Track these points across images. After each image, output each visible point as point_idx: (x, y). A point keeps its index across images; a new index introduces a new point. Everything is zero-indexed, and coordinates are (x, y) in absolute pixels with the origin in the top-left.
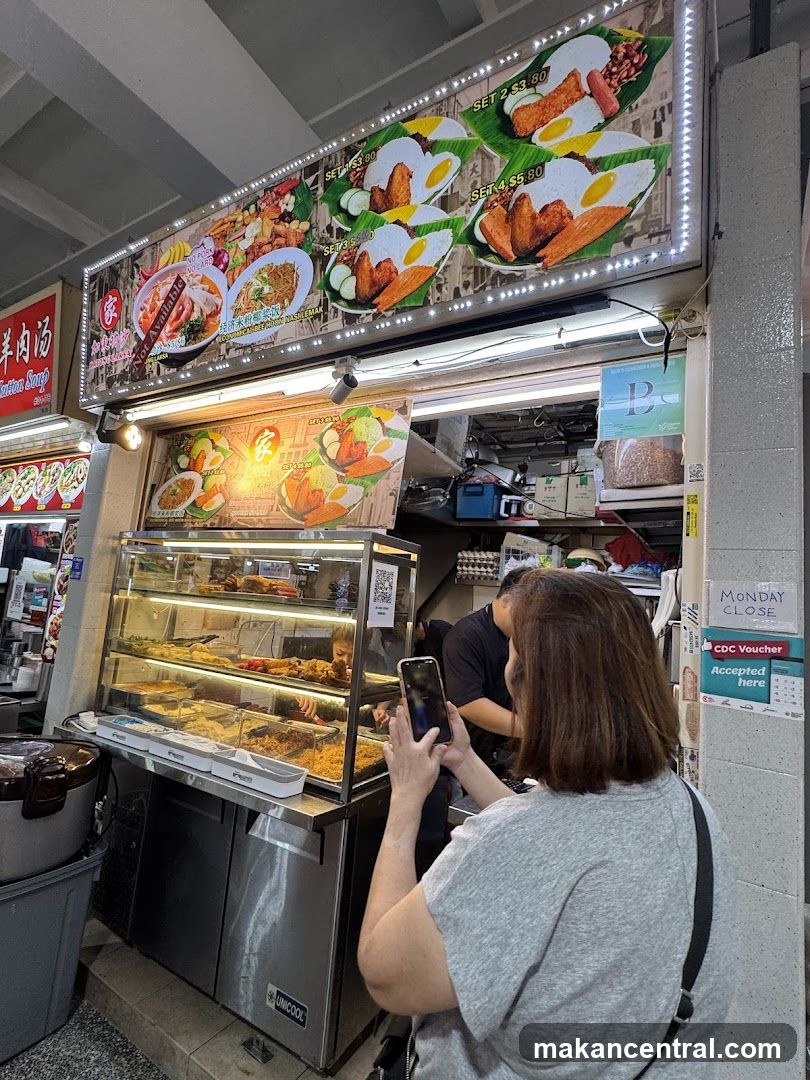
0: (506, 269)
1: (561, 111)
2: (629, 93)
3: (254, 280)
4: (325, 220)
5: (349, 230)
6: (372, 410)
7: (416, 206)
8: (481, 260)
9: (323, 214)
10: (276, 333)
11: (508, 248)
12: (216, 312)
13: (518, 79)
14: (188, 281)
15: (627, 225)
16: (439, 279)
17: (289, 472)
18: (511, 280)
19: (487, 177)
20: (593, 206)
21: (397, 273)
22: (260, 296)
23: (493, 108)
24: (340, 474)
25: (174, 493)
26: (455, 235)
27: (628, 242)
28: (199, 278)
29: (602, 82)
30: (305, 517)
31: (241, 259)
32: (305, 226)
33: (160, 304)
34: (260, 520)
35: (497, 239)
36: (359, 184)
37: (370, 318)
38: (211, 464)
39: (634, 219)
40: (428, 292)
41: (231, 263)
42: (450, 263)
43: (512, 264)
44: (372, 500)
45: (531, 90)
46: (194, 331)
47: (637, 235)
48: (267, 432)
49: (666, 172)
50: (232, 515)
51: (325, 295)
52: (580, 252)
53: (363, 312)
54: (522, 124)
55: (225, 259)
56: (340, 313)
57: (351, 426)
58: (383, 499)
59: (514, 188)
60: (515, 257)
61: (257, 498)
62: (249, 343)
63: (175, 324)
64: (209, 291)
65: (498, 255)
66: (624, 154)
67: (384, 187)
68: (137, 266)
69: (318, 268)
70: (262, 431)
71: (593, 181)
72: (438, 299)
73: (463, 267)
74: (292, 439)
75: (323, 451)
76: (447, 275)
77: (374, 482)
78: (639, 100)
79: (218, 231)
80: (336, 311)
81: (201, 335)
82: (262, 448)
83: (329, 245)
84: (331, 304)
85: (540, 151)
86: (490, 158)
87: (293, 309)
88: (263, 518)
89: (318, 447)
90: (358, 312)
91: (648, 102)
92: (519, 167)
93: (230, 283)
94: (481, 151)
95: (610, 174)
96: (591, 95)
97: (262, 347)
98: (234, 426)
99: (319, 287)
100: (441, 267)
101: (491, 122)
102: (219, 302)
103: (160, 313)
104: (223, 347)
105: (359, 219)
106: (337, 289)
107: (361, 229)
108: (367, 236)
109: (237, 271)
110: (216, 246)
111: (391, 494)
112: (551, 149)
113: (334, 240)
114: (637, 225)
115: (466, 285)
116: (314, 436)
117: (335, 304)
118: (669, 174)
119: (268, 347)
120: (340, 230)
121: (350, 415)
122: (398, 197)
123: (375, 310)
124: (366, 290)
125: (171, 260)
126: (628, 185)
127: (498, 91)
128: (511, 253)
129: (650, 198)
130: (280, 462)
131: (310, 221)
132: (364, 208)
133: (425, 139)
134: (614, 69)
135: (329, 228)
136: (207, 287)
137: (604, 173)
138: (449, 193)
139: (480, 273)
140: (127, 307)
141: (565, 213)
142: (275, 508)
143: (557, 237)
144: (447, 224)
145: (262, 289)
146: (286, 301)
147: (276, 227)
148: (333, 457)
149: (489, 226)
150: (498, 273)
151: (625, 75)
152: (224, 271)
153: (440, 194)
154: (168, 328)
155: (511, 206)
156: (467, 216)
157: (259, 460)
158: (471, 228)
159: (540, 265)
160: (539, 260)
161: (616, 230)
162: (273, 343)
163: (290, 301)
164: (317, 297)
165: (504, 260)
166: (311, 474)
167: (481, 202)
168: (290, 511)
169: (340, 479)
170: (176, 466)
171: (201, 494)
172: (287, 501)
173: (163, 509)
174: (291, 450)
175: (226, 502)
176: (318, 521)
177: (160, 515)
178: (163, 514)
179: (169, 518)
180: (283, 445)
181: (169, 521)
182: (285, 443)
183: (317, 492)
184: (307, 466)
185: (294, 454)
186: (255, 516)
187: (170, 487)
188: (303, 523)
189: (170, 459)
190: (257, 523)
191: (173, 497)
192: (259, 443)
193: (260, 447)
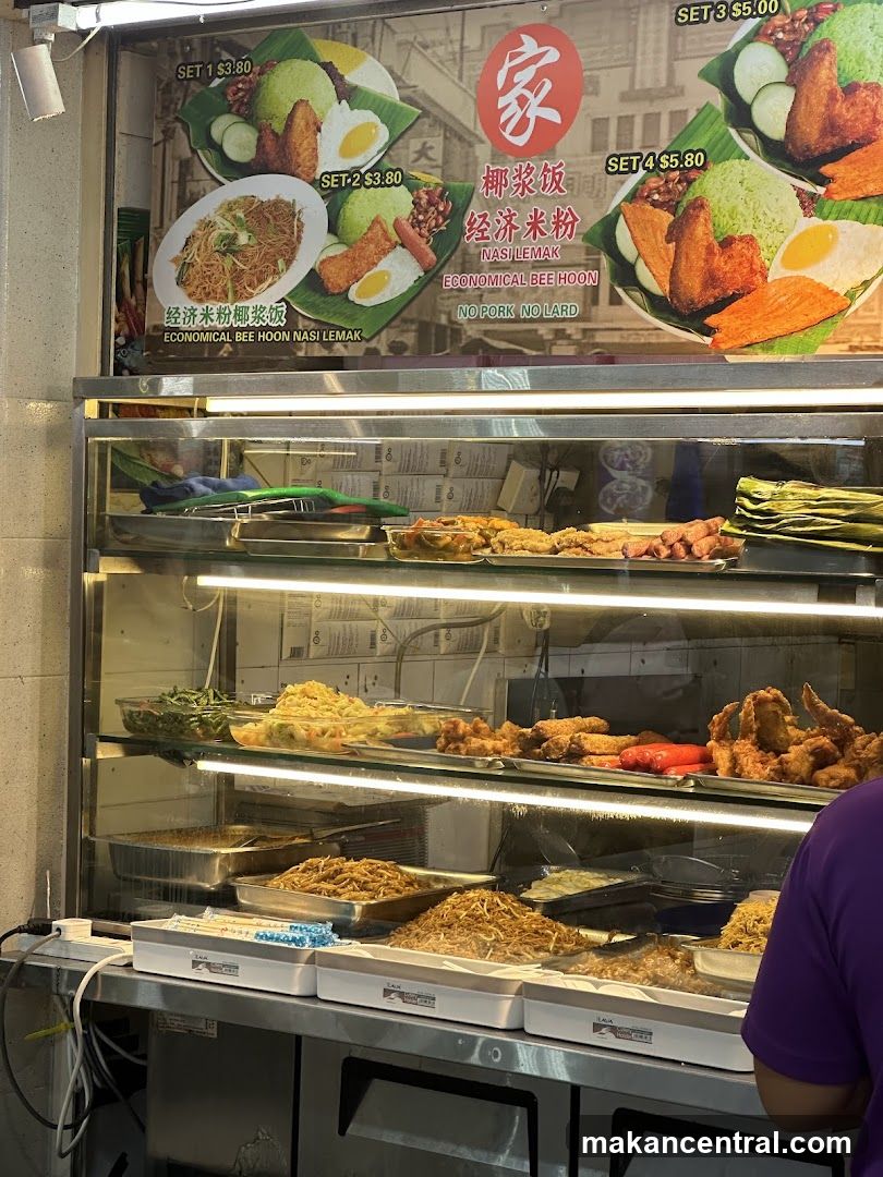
17: (632, 181)
24: (808, 187)
25: (229, 246)
30: (710, 320)
34: (560, 334)
38: (346, 151)
48: (529, 47)
50: (461, 318)
57: (822, 32)
61: (537, 265)
74: (627, 76)
75: (740, 114)
82: (522, 101)
88: (571, 329)
89: (718, 101)
116: (703, 64)
130: (594, 148)
142: (604, 295)
148: (776, 131)
157: (521, 141)
166: (706, 186)
168: (657, 305)
169: (809, 204)
170: (213, 155)
171: (331, 252)
172: (644, 275)
173: (200, 301)
174: (627, 110)
175: (431, 277)
176: (754, 336)
177: (199, 322)
178: (206, 316)
179: (231, 331)
180: (596, 93)
181: (240, 337)
182: (603, 80)
183: (738, 246)
184: (689, 161)
185: (638, 121)
186: (541, 320)
187: (208, 225)
188: (708, 340)
189: (179, 125)
190: (552, 343)
191: (228, 261)
192: (510, 84)
193: (511, 97)
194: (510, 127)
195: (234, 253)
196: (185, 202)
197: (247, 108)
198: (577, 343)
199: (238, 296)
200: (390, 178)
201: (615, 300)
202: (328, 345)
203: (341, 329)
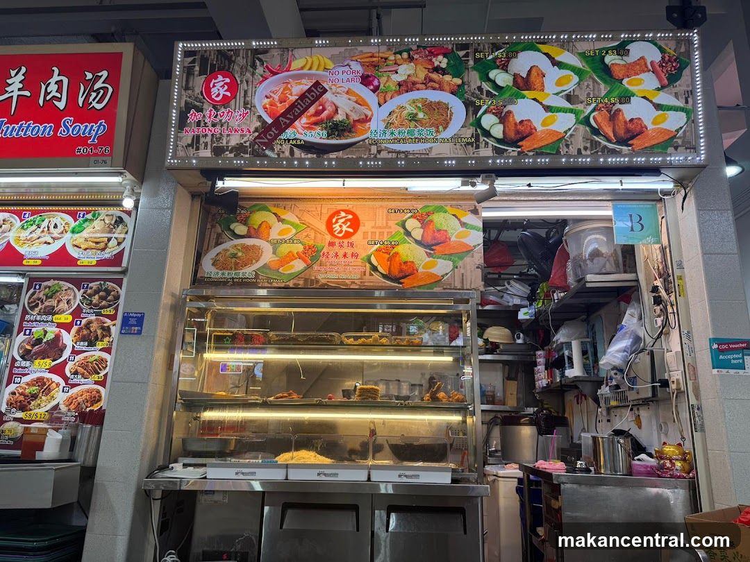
0: (611, 146)
1: (638, 74)
2: (673, 78)
3: (408, 106)
4: (476, 82)
5: (497, 94)
6: (448, 208)
7: (549, 94)
8: (595, 137)
9: (474, 79)
10: (431, 148)
11: (611, 135)
12: (367, 120)
13: (613, 48)
14: (331, 89)
15: (675, 140)
16: (566, 140)
17: (376, 247)
18: (613, 152)
19: (596, 92)
20: (659, 126)
21: (536, 130)
22: (413, 118)
23: (598, 58)
24: (428, 251)
25: (234, 256)
26: (577, 119)
27: (676, 148)
28: (346, 90)
29: (658, 68)
30: (401, 281)
31: (393, 87)
32: (459, 81)
33: (293, 98)
35: (604, 128)
36: (505, 68)
37: (516, 154)
38: (279, 234)
39: (678, 138)
40: (559, 147)
41: (382, 86)
42: (574, 133)
43: (614, 143)
44: (462, 271)
45: (620, 57)
46: (337, 129)
47: (680, 146)
48: (343, 214)
49: (692, 121)
50: (319, 277)
51: (476, 131)
52: (652, 147)
53: (510, 149)
54: (617, 72)
55: (376, 83)
56: (490, 146)
57: (430, 218)
58: (471, 271)
59: (614, 104)
60: (615, 141)
61: (345, 265)
62: (404, 150)
63: (313, 119)
64: (356, 102)
65: (604, 136)
66: (672, 106)
67: (525, 76)
68: (260, 60)
69: (471, 113)
70: (338, 213)
71: (657, 115)
72: (567, 152)
73: (583, 138)
74: (373, 223)
75: (408, 234)
76: (572, 139)
77: (462, 259)
78: (677, 83)
79: (367, 60)
80: (487, 144)
81: (346, 134)
82: (341, 226)
83: (480, 99)
84: (482, 139)
85: (627, 90)
86: (599, 84)
87: (448, 134)
88: (356, 281)
89: (402, 231)
90: (506, 148)
91: (682, 85)
92: (616, 93)
93: (382, 101)
94: (591, 77)
95: (666, 114)
96: (653, 72)
97: (417, 156)
98: (301, 205)
99: (471, 125)
100: (568, 134)
101: (597, 65)
102: (369, 113)
103: (293, 106)
104: (374, 149)
105: (505, 89)
106: (488, 128)
107: (507, 95)
108: (512, 102)
109: (389, 95)
110: (365, 71)
111: (478, 268)
112: (634, 91)
113: (484, 97)
114: (680, 141)
115: (586, 148)
116: (396, 222)
117: (485, 139)
118: (693, 122)
119: (423, 156)
120: (488, 92)
121: (427, 210)
122: (535, 85)
123: (519, 149)
124: (512, 135)
125: (308, 67)
126: (675, 121)
127: (601, 50)
128: (613, 138)
129: (685, 131)
130: (364, 238)
131: (462, 79)
132: (508, 84)
133: (554, 58)
134: (664, 65)
135: (480, 89)
136: (354, 98)
137: (662, 112)
138: (572, 94)
139: (595, 144)
140: (246, 92)
141: (643, 125)
142: (367, 273)
143: (639, 136)
144: (571, 111)
145: (417, 114)
146: (441, 128)
147: (430, 74)
148: (419, 238)
149: (599, 120)
150: (605, 147)
151: (669, 69)
152: (374, 91)
153: (566, 93)
154: (304, 120)
155: (612, 113)
156: (585, 110)
157: (341, 235)
158: (587, 118)
159: (630, 148)
160: (630, 145)
161: (670, 142)
162: (428, 154)
163: (445, 128)
164: (469, 132)
165: (609, 140)
166: (399, 249)
167: (593, 105)
168: (384, 276)
169: (429, 255)
170: (230, 233)
171: (273, 259)
172: (380, 268)
173: (221, 270)
174: (374, 230)
175: (309, 266)
176: (415, 285)
177: (220, 275)
178: (223, 274)
179: (233, 278)
180: (364, 226)
181: (235, 280)
182: (366, 224)
183: (409, 263)
184: (393, 243)
185: (378, 233)
186: (347, 279)
187: (226, 250)
188: (401, 285)
189: (217, 225)
190: (351, 285)
191: (234, 260)
192: (336, 222)
193: (337, 225)
194: (337, 232)
195: (236, 258)
196: (217, 244)
197: (245, 222)
198: (359, 285)
199: (236, 269)
200: (295, 241)
201: (371, 275)
202: (271, 283)
203: (275, 279)
